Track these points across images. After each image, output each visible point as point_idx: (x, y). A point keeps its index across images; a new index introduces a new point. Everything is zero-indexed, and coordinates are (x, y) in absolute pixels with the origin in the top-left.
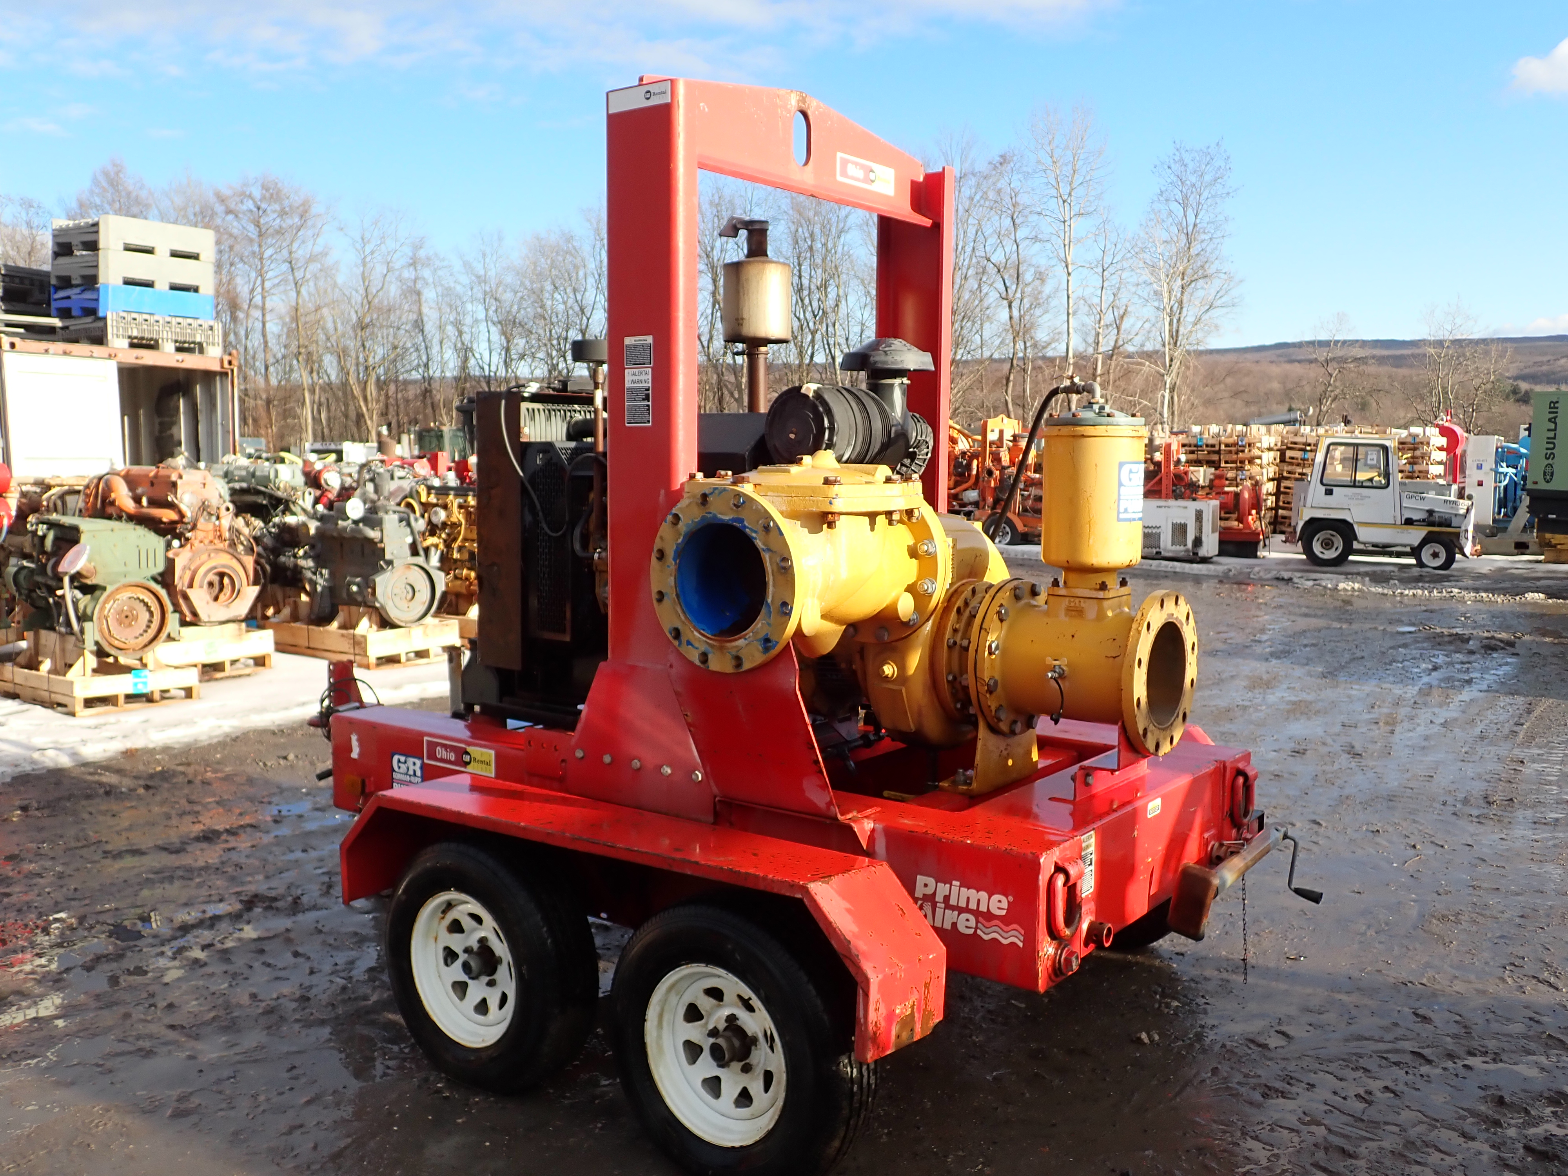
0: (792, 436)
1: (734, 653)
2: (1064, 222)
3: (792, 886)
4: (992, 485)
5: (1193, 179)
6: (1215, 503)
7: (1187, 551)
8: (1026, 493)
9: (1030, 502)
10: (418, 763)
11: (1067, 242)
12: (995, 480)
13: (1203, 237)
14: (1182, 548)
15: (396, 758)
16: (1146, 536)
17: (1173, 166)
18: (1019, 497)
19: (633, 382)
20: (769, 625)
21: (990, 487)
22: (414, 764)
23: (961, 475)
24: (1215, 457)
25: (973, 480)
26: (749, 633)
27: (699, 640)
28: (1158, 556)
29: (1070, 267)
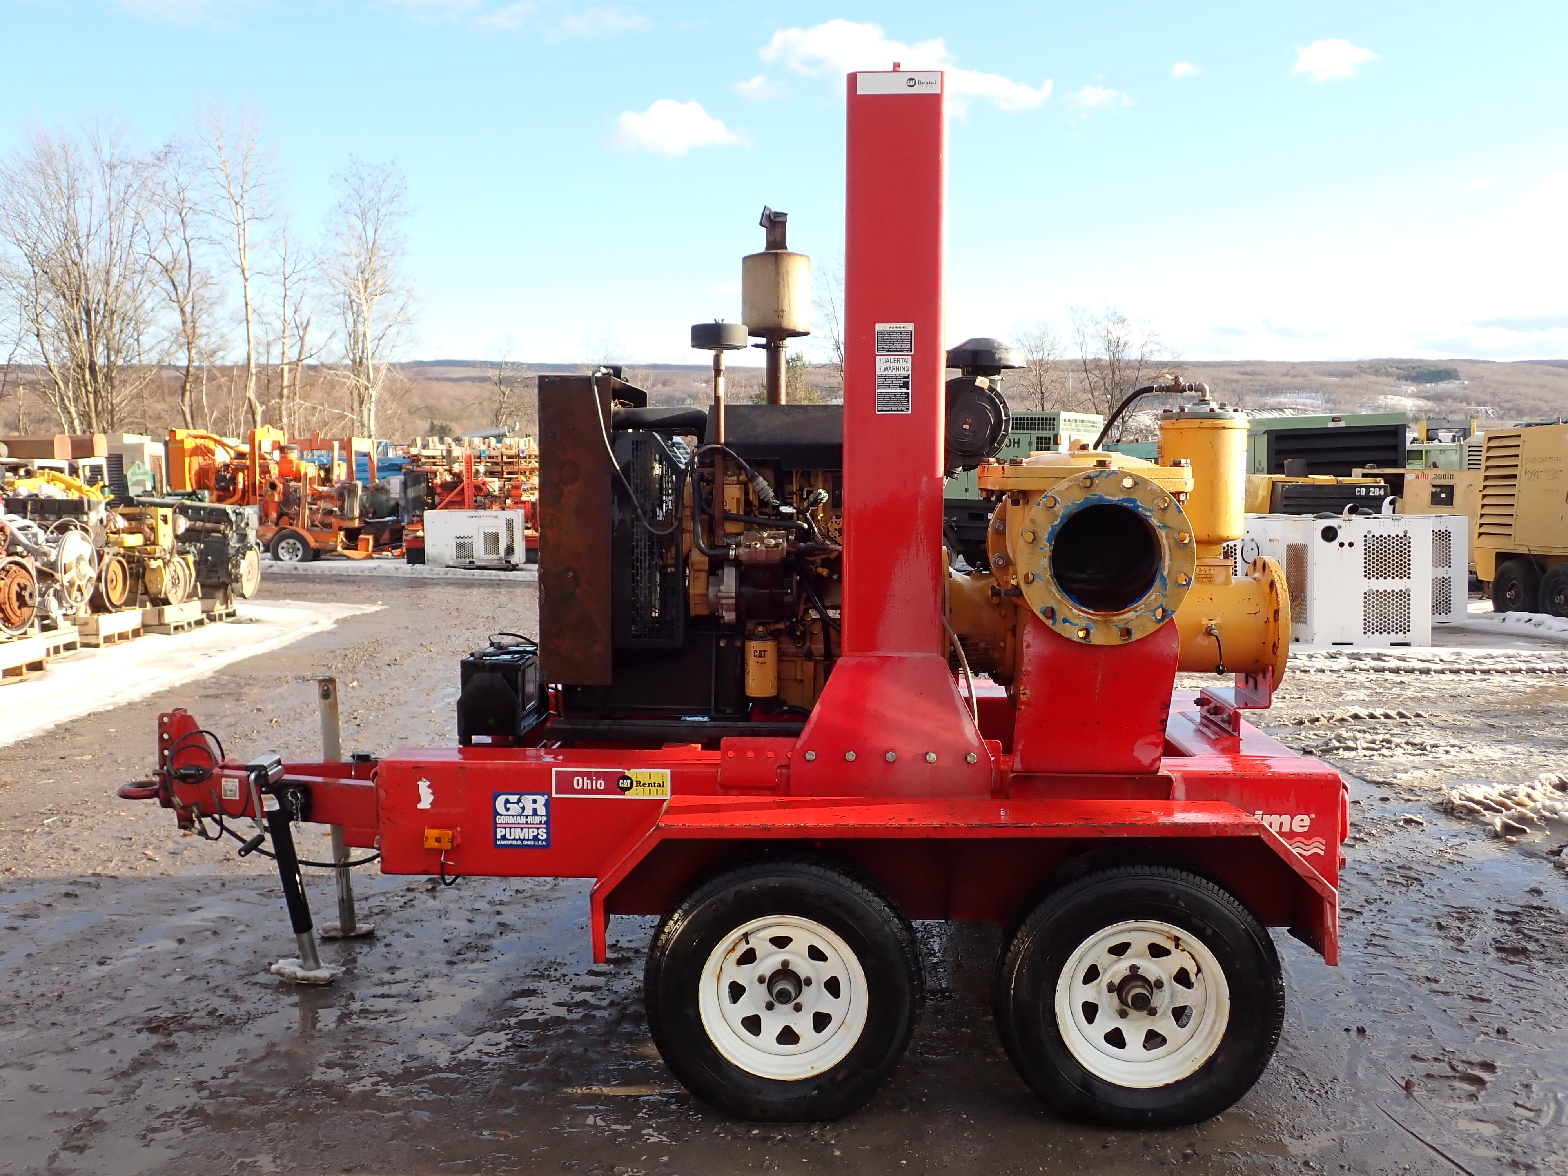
0: (966, 427)
1: (1122, 626)
2: (238, 224)
3: (1247, 826)
4: (276, 498)
5: (371, 194)
6: (521, 512)
7: (500, 559)
8: (314, 507)
9: (319, 516)
10: (541, 799)
11: (242, 246)
12: (279, 493)
13: (382, 253)
14: (495, 556)
15: (500, 801)
16: (459, 546)
17: (349, 179)
18: (307, 512)
19: (886, 369)
20: (1164, 596)
21: (273, 501)
22: (535, 801)
23: (226, 489)
24: (498, 469)
25: (238, 495)
26: (1141, 605)
27: (1078, 617)
28: (472, 566)
29: (246, 272)
